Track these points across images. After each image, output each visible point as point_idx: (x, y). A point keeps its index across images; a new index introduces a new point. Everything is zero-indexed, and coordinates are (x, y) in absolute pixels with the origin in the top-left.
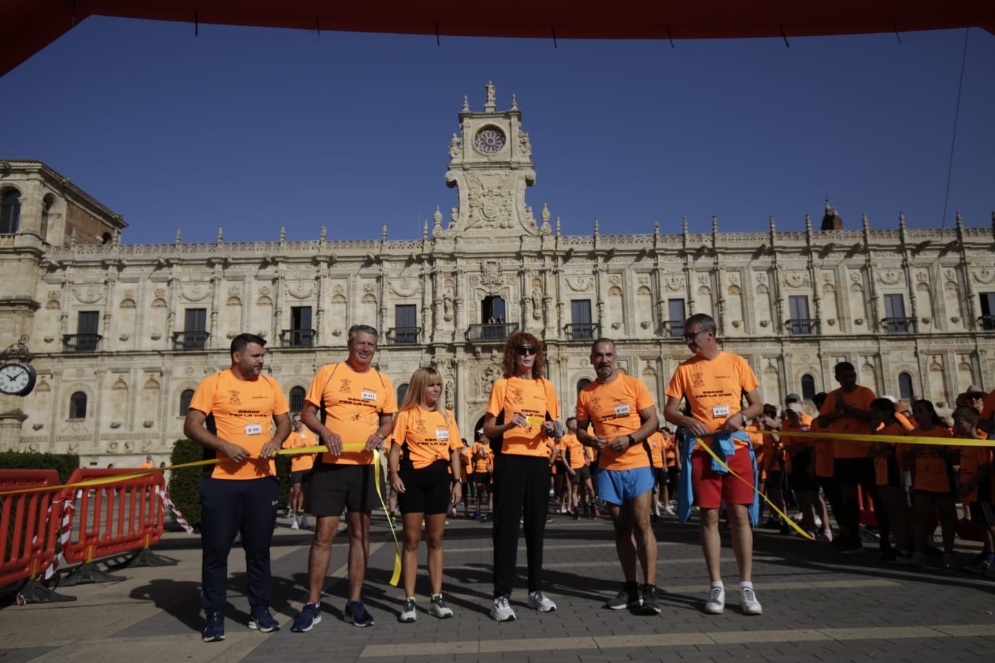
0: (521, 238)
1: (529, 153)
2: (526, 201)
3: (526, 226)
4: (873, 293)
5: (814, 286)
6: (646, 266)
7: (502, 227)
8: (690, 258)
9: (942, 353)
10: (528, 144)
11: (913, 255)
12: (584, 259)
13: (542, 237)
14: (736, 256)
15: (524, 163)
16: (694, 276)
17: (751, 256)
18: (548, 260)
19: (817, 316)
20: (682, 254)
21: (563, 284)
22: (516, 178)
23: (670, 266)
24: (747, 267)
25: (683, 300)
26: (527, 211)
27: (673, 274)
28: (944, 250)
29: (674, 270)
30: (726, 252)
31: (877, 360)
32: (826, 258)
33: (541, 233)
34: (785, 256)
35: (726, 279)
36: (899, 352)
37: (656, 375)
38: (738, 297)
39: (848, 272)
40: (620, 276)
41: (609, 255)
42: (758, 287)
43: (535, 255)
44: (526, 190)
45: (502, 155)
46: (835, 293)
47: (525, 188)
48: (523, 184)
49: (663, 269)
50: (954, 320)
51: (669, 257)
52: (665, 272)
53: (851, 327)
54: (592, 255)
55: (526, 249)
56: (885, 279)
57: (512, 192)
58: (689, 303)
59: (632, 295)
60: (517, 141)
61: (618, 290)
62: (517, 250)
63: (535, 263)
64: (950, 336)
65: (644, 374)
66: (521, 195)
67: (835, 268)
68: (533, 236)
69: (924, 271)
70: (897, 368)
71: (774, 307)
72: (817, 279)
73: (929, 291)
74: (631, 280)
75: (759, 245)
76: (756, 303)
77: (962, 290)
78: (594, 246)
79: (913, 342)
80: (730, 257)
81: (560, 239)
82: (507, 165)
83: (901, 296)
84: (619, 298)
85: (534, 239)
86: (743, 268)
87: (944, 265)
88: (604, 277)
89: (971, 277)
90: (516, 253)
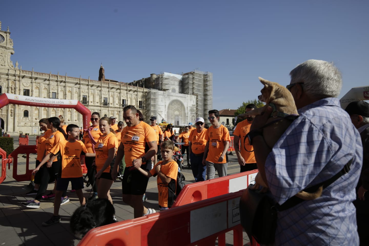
0: (8, 69)
1: (12, 45)
2: (11, 59)
3: (10, 66)
4: (101, 97)
5: (89, 93)
6: (47, 83)
7: (2, 65)
8: (59, 83)
9: (114, 111)
10: (12, 43)
11: (111, 89)
12: (28, 79)
13: (15, 70)
14: (71, 84)
15: (11, 48)
16: (60, 87)
17: (74, 84)
18: (17, 77)
19: (88, 100)
20: (57, 81)
21: (21, 84)
22: (8, 52)
23: (53, 84)
24: (73, 87)
25: (56, 93)
26: (11, 62)
27: (54, 86)
28: (117, 89)
29: (54, 85)
30: (68, 82)
31: (100, 111)
32: (92, 87)
33: (15, 69)
34: (83, 85)
35: (68, 89)
36: (105, 110)
37: (47, 111)
38: (70, 94)
39: (97, 91)
40: (39, 84)
41: (36, 79)
42: (75, 92)
43: (13, 75)
44: (11, 56)
45: (3, 44)
46: (93, 95)
47: (10, 55)
48: (10, 54)
49: (51, 84)
50: (117, 104)
51: (53, 82)
52: (52, 85)
53: (95, 103)
54: (31, 78)
55: (10, 73)
56: (104, 94)
57: (6, 56)
58: (58, 94)
59: (42, 89)
60: (9, 41)
61: (38, 88)
62: (7, 73)
63: (13, 78)
64: (115, 107)
65: (43, 110)
66: (9, 57)
67: (94, 90)
68: (12, 70)
69: (113, 93)
70: (104, 113)
71: (79, 97)
72: (89, 92)
73: (113, 97)
74: (42, 86)
75: (77, 82)
76: (74, 95)
77: (119, 98)
78: (32, 75)
79: (108, 108)
80: (69, 84)
81: (21, 72)
82: (5, 48)
83: (107, 98)
84: (38, 90)
85: (13, 71)
86: (72, 87)
87: (117, 92)
88: (34, 84)
89: (121, 96)
90: (6, 74)
